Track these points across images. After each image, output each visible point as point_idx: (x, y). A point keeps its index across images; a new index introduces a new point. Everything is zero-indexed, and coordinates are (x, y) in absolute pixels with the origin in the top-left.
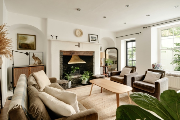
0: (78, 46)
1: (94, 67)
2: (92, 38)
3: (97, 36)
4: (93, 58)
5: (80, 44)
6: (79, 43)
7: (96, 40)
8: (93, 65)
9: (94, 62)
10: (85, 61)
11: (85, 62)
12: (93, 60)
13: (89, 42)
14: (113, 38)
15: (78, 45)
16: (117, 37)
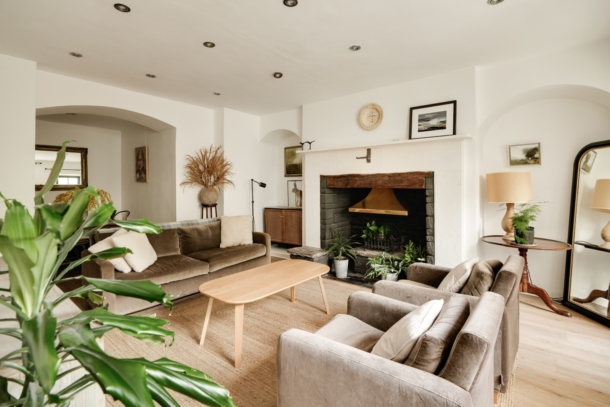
0: (365, 160)
1: (433, 235)
3: (449, 108)
4: (428, 199)
5: (373, 152)
6: (369, 151)
7: (445, 122)
8: (429, 224)
9: (433, 216)
10: (405, 209)
11: (406, 213)
12: (428, 207)
13: (410, 138)
15: (365, 154)
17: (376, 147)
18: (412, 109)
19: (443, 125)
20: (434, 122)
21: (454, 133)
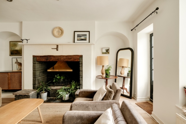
0: (56, 50)
1: (82, 78)
2: (78, 36)
3: (87, 33)
4: (80, 65)
5: (59, 47)
6: (57, 46)
7: (86, 38)
8: (81, 74)
9: (82, 71)
11: (71, 70)
12: (81, 68)
13: (74, 42)
14: (125, 32)
16: (132, 30)
17: (61, 45)
18: (75, 32)
19: (85, 39)
20: (83, 38)
21: (89, 42)
